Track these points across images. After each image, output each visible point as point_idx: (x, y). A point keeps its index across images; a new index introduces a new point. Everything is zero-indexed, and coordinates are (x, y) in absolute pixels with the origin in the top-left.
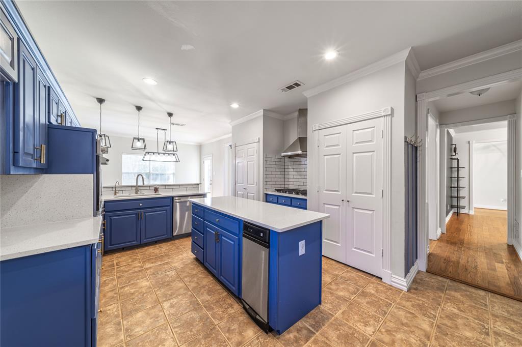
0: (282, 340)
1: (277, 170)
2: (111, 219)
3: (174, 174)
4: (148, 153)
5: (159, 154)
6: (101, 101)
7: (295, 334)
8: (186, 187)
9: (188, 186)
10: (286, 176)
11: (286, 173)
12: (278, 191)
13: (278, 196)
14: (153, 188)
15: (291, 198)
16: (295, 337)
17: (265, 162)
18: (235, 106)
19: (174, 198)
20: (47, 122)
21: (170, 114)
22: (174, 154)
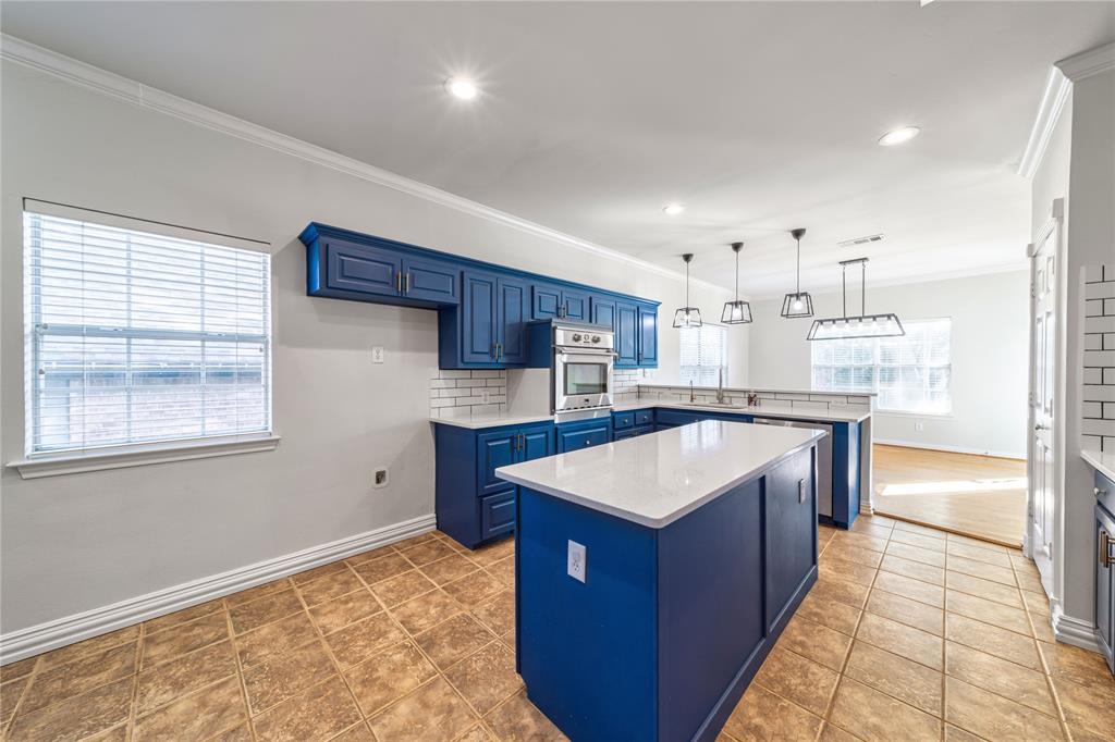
0: (518, 703)
3: (949, 367)
4: (821, 322)
5: (847, 320)
7: (533, 729)
14: (747, 395)
16: (525, 728)
19: (755, 419)
20: (531, 320)
21: (798, 234)
22: (889, 317)
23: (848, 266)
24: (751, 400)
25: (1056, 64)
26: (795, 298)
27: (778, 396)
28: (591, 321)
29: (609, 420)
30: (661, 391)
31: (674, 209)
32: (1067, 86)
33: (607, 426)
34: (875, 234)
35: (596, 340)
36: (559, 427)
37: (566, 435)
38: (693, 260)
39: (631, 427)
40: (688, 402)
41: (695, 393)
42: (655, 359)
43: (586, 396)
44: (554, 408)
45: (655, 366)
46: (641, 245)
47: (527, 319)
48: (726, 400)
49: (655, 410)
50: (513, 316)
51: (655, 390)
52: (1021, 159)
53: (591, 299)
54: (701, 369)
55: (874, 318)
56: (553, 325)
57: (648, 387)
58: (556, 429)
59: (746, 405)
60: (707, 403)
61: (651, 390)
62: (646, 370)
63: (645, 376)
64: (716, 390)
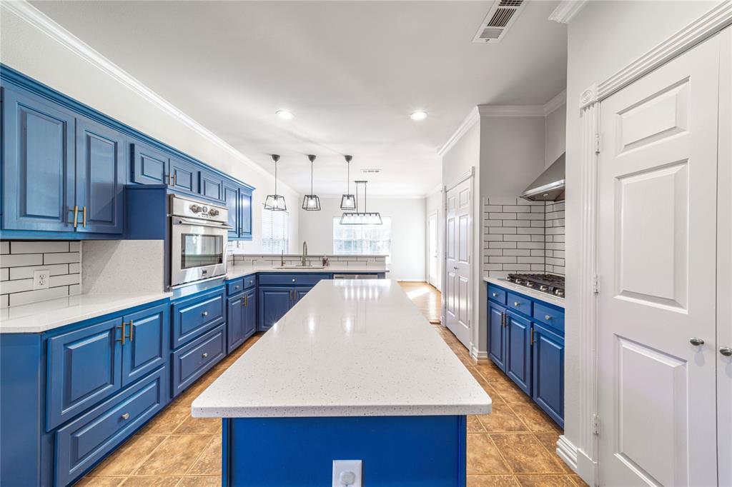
1: (520, 231)
2: (264, 295)
3: (390, 241)
4: (346, 214)
5: (358, 214)
6: (276, 157)
8: (365, 259)
9: (369, 259)
10: (549, 246)
11: (549, 238)
12: (512, 278)
13: (507, 292)
14: (321, 259)
15: (533, 301)
17: (485, 216)
18: (419, 115)
19: (335, 276)
20: (129, 183)
21: (348, 158)
22: (376, 214)
23: (359, 184)
24: (325, 262)
25: (478, 105)
26: (346, 198)
27: (340, 259)
28: (199, 192)
29: (224, 288)
30: (255, 258)
31: (285, 115)
32: (477, 117)
33: (222, 295)
34: (377, 168)
35: (214, 213)
36: (175, 303)
37: (182, 311)
38: (280, 160)
39: (240, 292)
40: (280, 266)
41: (284, 259)
42: (251, 233)
43: (204, 268)
44: (170, 284)
45: (250, 239)
46: (240, 137)
47: (124, 180)
48: (307, 263)
49: (257, 275)
50: (103, 174)
51: (249, 258)
52: (442, 147)
53: (199, 173)
54: (272, 241)
55: (370, 214)
56: (169, 192)
57: (243, 256)
58: (172, 307)
59: (321, 266)
60: (294, 266)
61: (245, 258)
62: (240, 242)
63: (238, 246)
64: (300, 257)
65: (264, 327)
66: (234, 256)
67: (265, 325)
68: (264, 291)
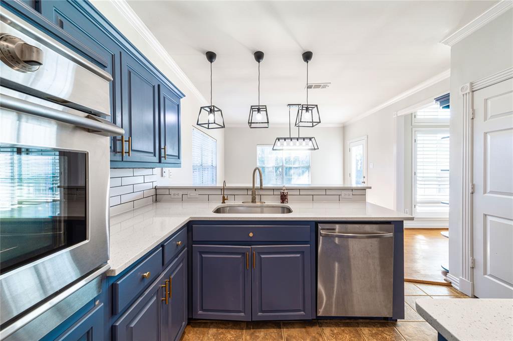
2: (201, 259)
4: (279, 139)
5: (291, 139)
6: (211, 56)
21: (308, 57)
22: (310, 139)
24: (284, 198)
27: (301, 192)
30: (185, 192)
42: (179, 157)
51: (177, 192)
54: (202, 167)
55: (304, 139)
57: (169, 189)
61: (172, 192)
62: (164, 169)
63: (162, 176)
64: (247, 189)
65: (200, 312)
66: (156, 188)
67: (202, 309)
68: (201, 253)
